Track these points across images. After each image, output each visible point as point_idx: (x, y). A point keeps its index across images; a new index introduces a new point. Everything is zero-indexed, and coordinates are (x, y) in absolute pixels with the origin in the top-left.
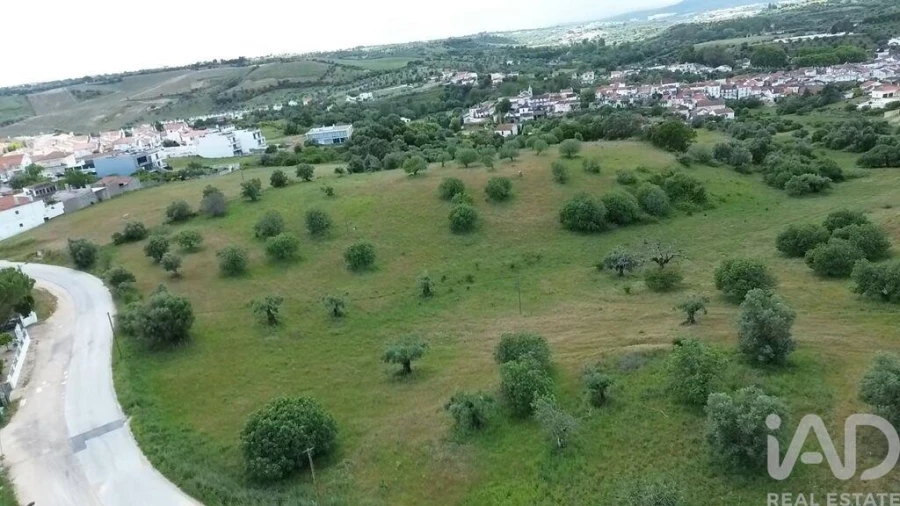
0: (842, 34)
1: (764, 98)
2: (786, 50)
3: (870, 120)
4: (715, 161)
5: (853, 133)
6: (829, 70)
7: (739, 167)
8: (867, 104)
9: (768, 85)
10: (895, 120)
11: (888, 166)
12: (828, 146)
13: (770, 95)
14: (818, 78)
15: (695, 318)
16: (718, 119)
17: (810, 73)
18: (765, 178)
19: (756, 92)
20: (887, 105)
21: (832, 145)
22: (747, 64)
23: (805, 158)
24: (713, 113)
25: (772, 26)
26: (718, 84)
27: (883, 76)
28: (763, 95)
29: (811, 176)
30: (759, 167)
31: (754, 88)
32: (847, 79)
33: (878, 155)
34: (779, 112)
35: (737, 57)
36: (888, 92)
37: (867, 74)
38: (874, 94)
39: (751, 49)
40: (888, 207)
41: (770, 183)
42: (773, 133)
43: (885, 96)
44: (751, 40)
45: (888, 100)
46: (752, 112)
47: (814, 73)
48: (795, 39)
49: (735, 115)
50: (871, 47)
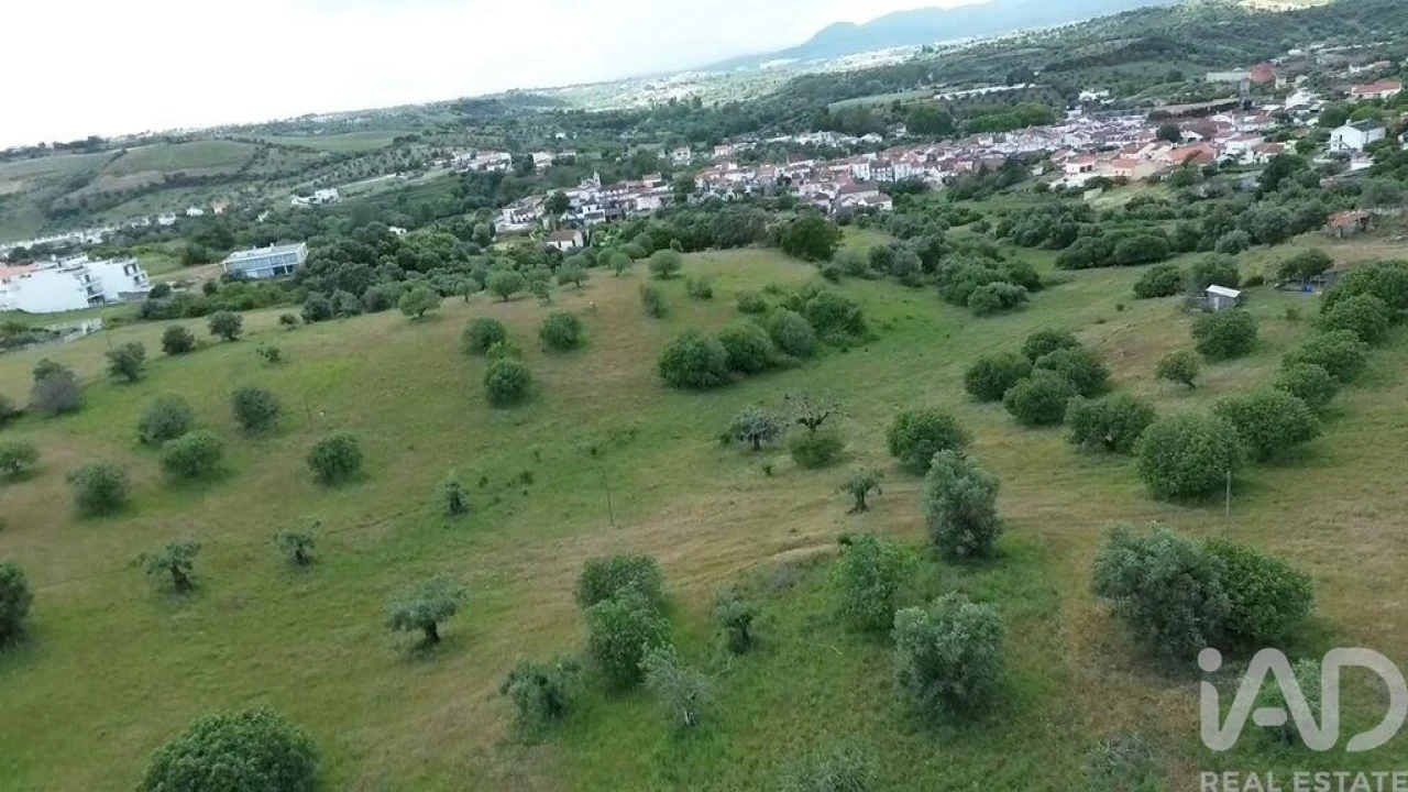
0: (1022, 86)
1: (929, 179)
2: (951, 109)
3: (1068, 203)
4: (872, 272)
5: (1048, 223)
6: (1009, 136)
7: (905, 278)
8: (1061, 181)
9: (932, 160)
10: (1098, 202)
11: (1097, 266)
12: (1017, 242)
13: (936, 175)
14: (996, 147)
15: (867, 501)
16: (872, 211)
17: (986, 141)
18: (941, 293)
19: (919, 171)
20: (1086, 182)
21: (1023, 241)
22: (902, 131)
23: (991, 261)
24: (863, 202)
25: (930, 77)
26: (866, 161)
27: (1077, 143)
28: (927, 174)
29: (1000, 286)
30: (931, 277)
31: (915, 164)
32: (1032, 148)
33: (1082, 252)
34: (951, 198)
35: (887, 122)
36: (1086, 165)
37: (1057, 141)
38: (1069, 167)
39: (905, 110)
40: (1102, 322)
41: (949, 299)
42: (945, 228)
43: (1082, 170)
44: (905, 96)
45: (1088, 176)
46: (916, 199)
47: (989, 141)
48: (961, 94)
49: (894, 204)
50: (1058, 103)
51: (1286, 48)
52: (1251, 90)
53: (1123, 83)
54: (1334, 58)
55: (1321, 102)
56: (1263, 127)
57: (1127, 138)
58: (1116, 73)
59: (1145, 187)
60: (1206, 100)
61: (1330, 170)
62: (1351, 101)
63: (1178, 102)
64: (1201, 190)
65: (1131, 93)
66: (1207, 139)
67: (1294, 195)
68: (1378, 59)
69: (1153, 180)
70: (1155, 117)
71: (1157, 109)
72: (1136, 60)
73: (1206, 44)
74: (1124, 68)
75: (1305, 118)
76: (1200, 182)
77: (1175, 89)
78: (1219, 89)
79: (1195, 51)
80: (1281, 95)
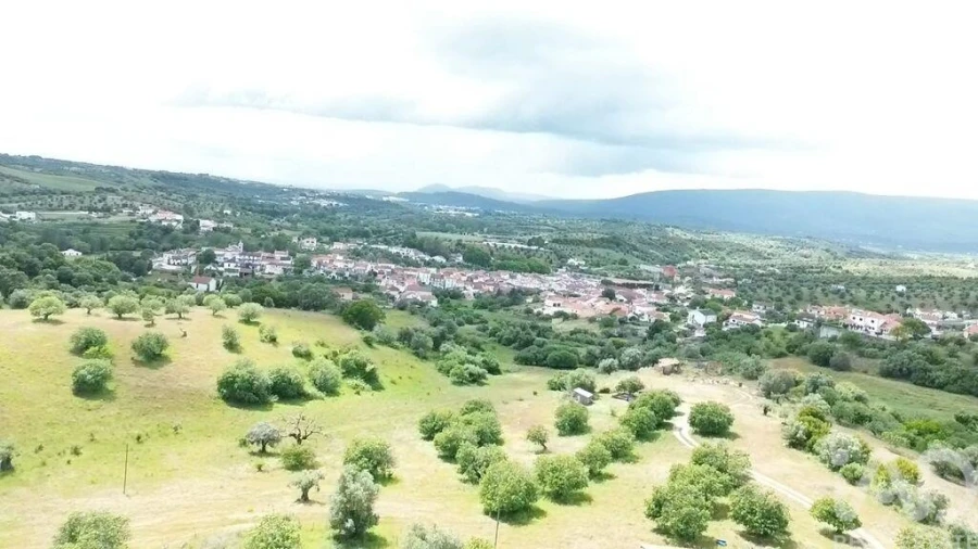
0: (535, 248)
1: (465, 292)
2: (492, 253)
3: (540, 324)
4: (397, 344)
5: (518, 333)
6: (519, 276)
7: (419, 351)
8: (540, 309)
9: (470, 280)
10: (559, 327)
11: (537, 365)
12: (499, 342)
13: (471, 290)
14: (510, 281)
15: (310, 497)
16: (422, 305)
17: (505, 275)
18: (436, 365)
19: (461, 285)
20: (555, 313)
21: (503, 342)
22: (460, 259)
23: (474, 350)
24: (419, 298)
25: (485, 230)
26: (428, 272)
27: (558, 289)
28: (465, 288)
29: (472, 367)
30: (435, 354)
31: (459, 280)
32: (532, 286)
33: (529, 355)
34: (475, 306)
35: (452, 251)
36: (557, 302)
37: (547, 285)
38: (548, 302)
39: (464, 246)
40: (521, 400)
41: (440, 370)
42: (460, 324)
43: (554, 305)
44: (466, 238)
45: (557, 309)
46: (454, 302)
47: (507, 276)
48: (499, 244)
49: (439, 302)
50: (555, 263)
51: (686, 259)
52: (660, 279)
53: (595, 259)
54: (708, 271)
55: (693, 294)
56: (661, 302)
57: (586, 292)
58: (591, 252)
59: (587, 323)
60: (634, 279)
61: (685, 334)
62: (708, 297)
63: (622, 277)
64: (615, 331)
65: (598, 266)
66: (629, 301)
67: (660, 345)
68: (728, 276)
69: (592, 320)
70: (605, 283)
71: (608, 279)
72: (604, 247)
73: (645, 248)
74: (596, 250)
75: (683, 301)
76: (616, 327)
77: (622, 269)
78: (645, 274)
79: (636, 250)
80: (675, 285)
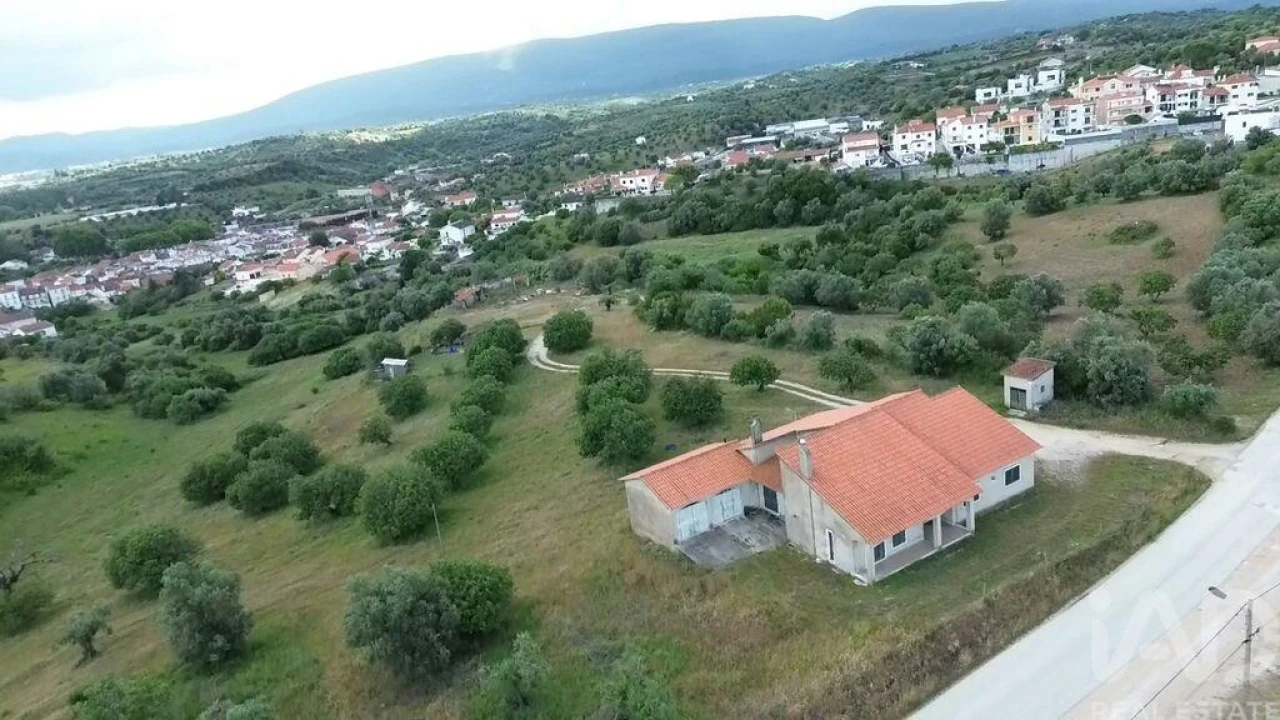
0: (173, 205)
1: (93, 300)
2: (102, 231)
3: (247, 307)
4: (48, 402)
5: (231, 327)
6: (172, 252)
7: (88, 401)
8: (234, 288)
9: (92, 282)
10: (273, 303)
11: (285, 358)
12: (205, 348)
13: (101, 295)
14: (161, 263)
15: (96, 646)
16: (32, 340)
17: (149, 257)
18: (135, 410)
19: (79, 293)
20: (259, 287)
21: (210, 346)
22: (50, 256)
23: (181, 370)
24: (19, 332)
25: (70, 200)
26: (12, 289)
27: (241, 254)
28: (90, 296)
29: (197, 392)
30: (119, 396)
31: (73, 287)
32: (199, 261)
33: (270, 348)
34: (124, 316)
35: (30, 247)
36: (254, 272)
37: (221, 253)
38: (239, 275)
39: (49, 234)
40: (302, 406)
41: (146, 414)
42: (124, 345)
43: (252, 277)
44: (44, 220)
45: (258, 281)
46: (84, 321)
47: (152, 258)
48: (110, 215)
49: (58, 330)
50: (215, 220)
51: (392, 170)
52: (375, 202)
53: (269, 200)
54: (429, 177)
55: (427, 209)
56: (391, 230)
57: (285, 246)
58: (261, 192)
59: (311, 285)
60: (342, 212)
61: (447, 259)
62: (447, 207)
63: (320, 214)
64: (357, 283)
65: (279, 208)
66: (351, 242)
67: (426, 280)
68: (456, 176)
69: (317, 280)
70: (305, 228)
71: (304, 220)
72: (276, 180)
73: (335, 167)
74: (267, 187)
75: (419, 222)
76: (354, 278)
77: (315, 203)
78: (350, 202)
79: (322, 172)
80: (398, 205)
